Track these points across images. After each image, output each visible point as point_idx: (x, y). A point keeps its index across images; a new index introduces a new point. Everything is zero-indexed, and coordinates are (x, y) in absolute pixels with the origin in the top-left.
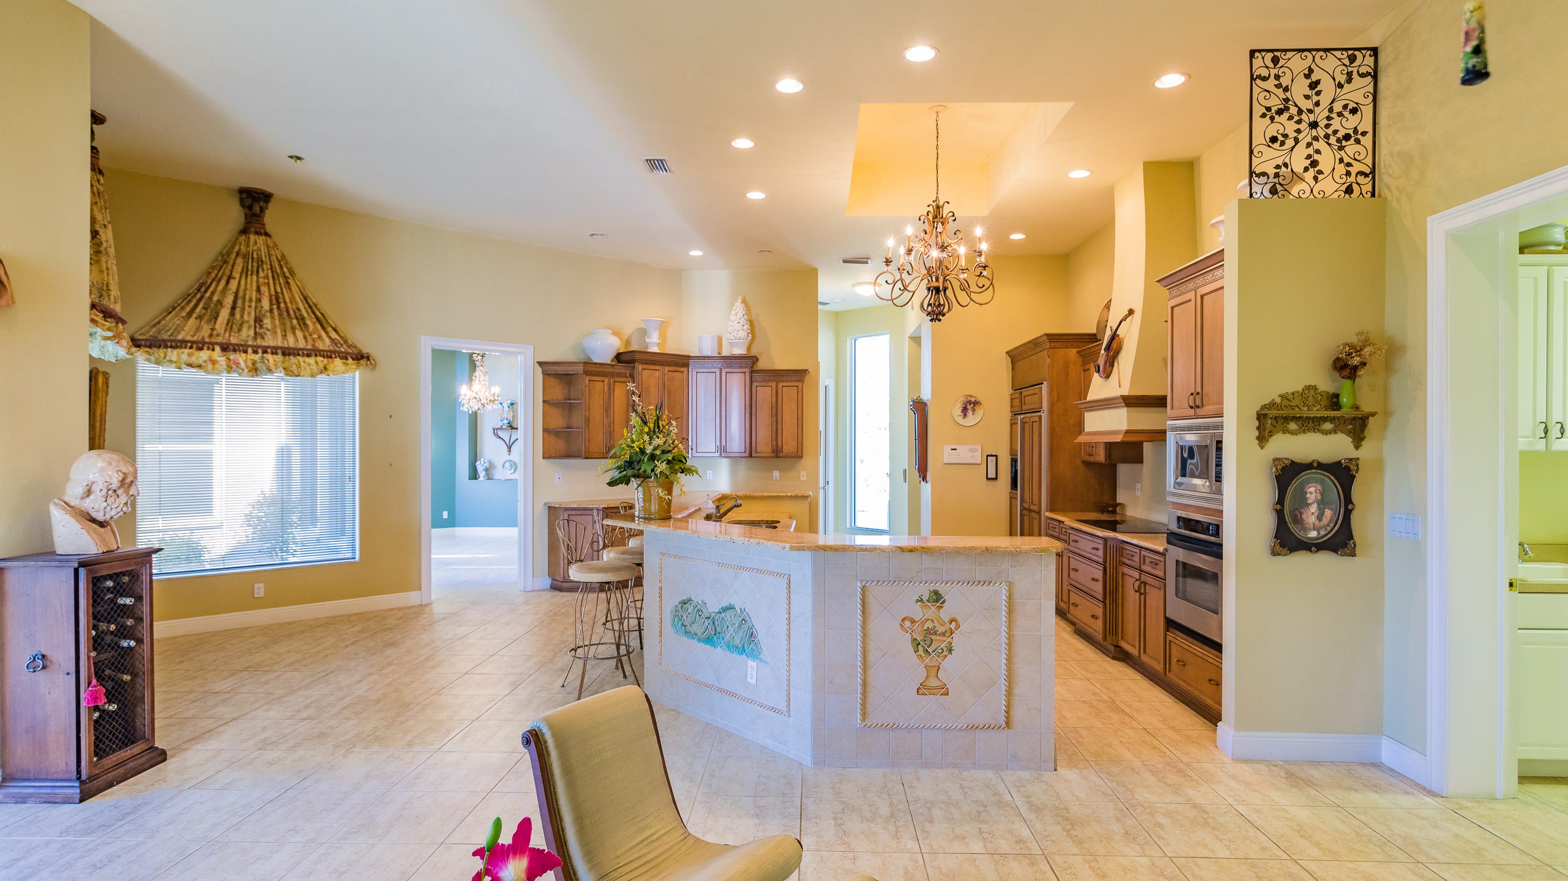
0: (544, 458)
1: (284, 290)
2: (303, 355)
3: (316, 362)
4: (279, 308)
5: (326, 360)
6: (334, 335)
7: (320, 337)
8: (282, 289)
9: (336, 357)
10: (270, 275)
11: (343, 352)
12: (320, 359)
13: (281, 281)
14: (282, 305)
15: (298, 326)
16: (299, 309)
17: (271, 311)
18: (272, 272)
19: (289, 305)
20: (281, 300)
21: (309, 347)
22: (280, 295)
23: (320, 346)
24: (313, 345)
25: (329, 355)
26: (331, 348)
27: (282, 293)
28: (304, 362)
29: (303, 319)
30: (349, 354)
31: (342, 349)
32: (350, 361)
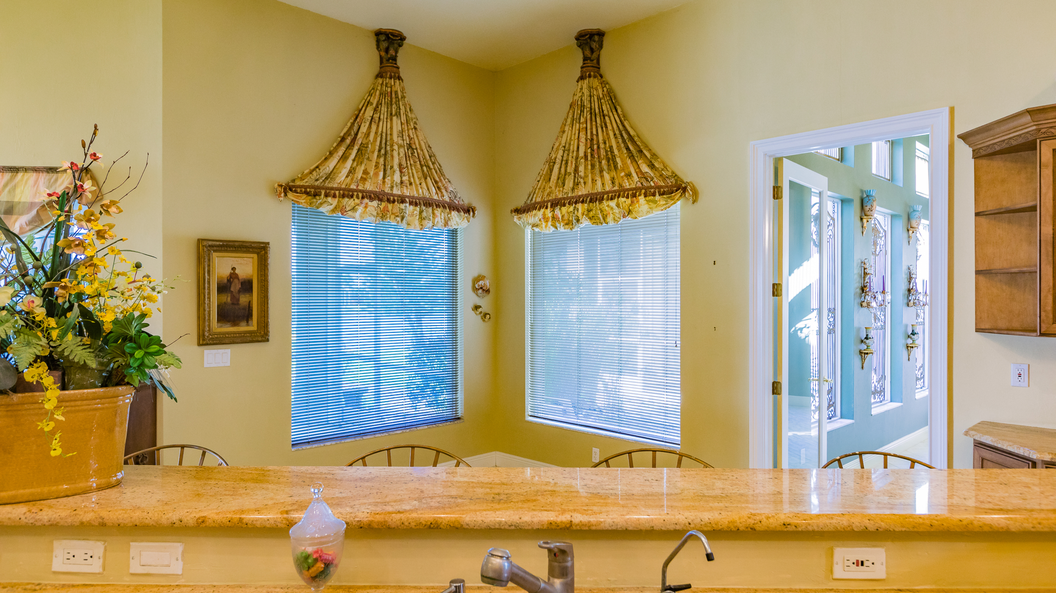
0: (978, 330)
1: (600, 130)
2: (608, 200)
3: (618, 206)
4: (592, 150)
5: (629, 201)
6: (645, 168)
7: (629, 175)
8: (597, 130)
9: (640, 195)
10: (589, 117)
11: (651, 187)
12: (622, 200)
13: (598, 120)
14: (595, 147)
15: (605, 167)
16: (611, 147)
17: (586, 156)
18: (591, 113)
19: (602, 146)
20: (595, 142)
21: (616, 188)
22: (595, 137)
23: (627, 185)
24: (620, 185)
25: (633, 194)
26: (639, 185)
27: (597, 135)
28: (608, 206)
29: (614, 157)
30: (659, 187)
31: (652, 184)
32: (657, 197)
